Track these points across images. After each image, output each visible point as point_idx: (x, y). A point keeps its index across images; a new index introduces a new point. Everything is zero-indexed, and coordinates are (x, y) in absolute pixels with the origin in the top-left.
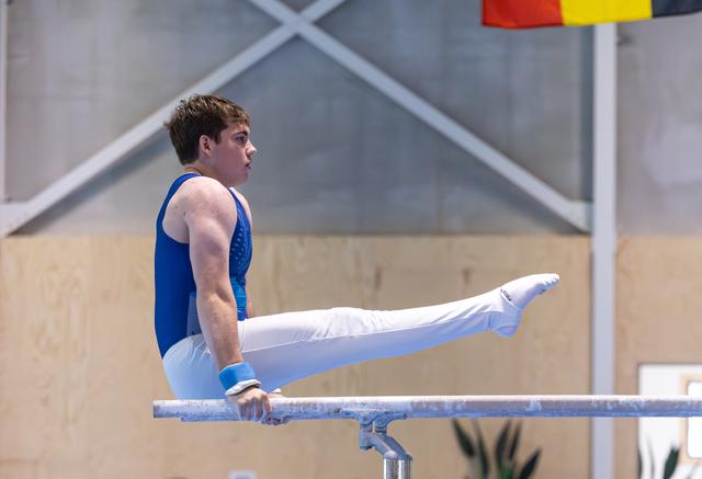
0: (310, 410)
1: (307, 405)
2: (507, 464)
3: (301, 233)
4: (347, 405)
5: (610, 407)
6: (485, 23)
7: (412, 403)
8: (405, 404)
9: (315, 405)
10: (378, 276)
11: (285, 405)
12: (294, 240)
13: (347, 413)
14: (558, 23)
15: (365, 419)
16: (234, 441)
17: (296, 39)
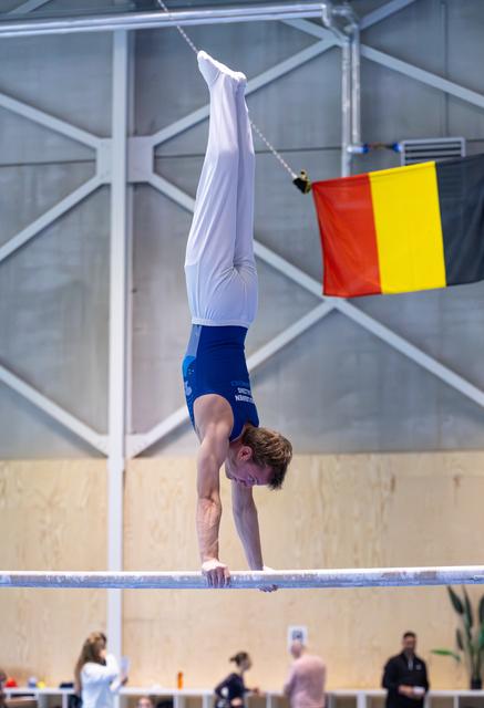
3: (338, 452)
6: (327, 293)
10: (393, 481)
12: (332, 458)
14: (379, 292)
16: (291, 604)
17: (335, 311)
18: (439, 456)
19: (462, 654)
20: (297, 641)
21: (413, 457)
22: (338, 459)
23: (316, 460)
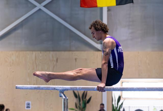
0: (49, 88)
1: (48, 87)
2: (84, 99)
3: (41, 50)
4: (57, 87)
5: (112, 89)
6: (81, 6)
7: (70, 87)
8: (69, 88)
9: (50, 87)
10: (57, 60)
11: (43, 87)
12: (39, 52)
13: (57, 89)
14: (97, 7)
15: (60, 90)
16: (26, 95)
17: (40, 10)
18: (71, 52)
19: (77, 109)
20: (28, 105)
21: (63, 52)
22: (41, 53)
23: (34, 53)
